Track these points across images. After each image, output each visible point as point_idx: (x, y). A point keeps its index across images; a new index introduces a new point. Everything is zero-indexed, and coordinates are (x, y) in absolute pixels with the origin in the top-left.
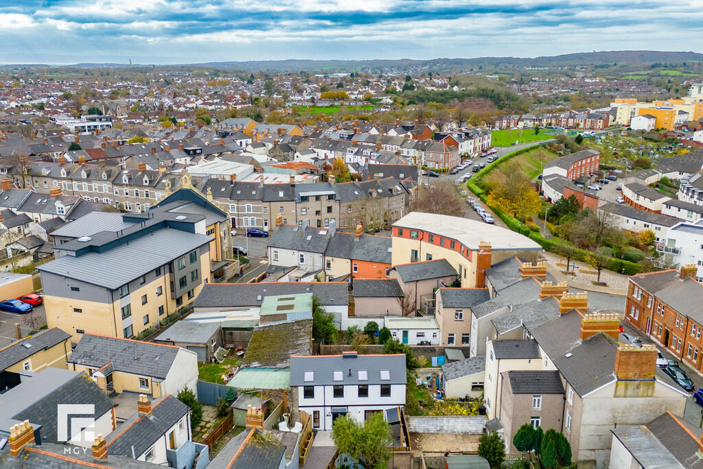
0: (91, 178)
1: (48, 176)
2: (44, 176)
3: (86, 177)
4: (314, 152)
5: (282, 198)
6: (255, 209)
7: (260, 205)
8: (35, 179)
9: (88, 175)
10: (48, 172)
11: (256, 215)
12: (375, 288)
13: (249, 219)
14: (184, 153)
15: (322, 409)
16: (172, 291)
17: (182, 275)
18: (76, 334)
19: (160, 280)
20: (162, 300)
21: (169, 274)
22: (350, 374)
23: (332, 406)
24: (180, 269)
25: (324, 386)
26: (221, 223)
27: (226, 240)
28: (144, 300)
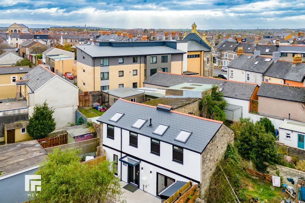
5: (267, 53)
10: (160, 38)
15: (119, 154)
16: (145, 76)
17: (154, 67)
18: (83, 85)
19: (136, 66)
20: (136, 79)
21: (144, 64)
22: (151, 125)
23: (128, 155)
24: (152, 63)
25: (121, 129)
26: (205, 52)
27: (209, 65)
28: (121, 74)
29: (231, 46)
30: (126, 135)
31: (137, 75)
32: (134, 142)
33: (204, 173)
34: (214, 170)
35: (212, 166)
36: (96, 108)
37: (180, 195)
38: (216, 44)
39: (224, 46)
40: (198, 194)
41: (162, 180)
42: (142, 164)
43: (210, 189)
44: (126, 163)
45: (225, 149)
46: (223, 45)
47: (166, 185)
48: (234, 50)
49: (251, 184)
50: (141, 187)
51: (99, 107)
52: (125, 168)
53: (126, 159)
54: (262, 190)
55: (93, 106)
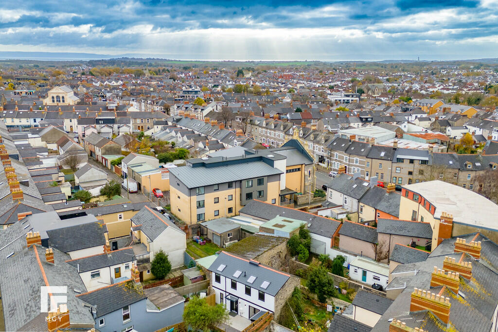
0: (276, 128)
1: (257, 125)
2: (256, 125)
3: (273, 128)
4: (467, 128)
5: (382, 157)
6: (361, 162)
7: (365, 160)
8: (252, 126)
9: (275, 127)
10: (259, 123)
11: (361, 167)
12: (358, 231)
13: (356, 169)
14: (359, 120)
15: (224, 293)
16: (241, 200)
17: (249, 191)
18: (179, 212)
19: (231, 191)
20: (231, 204)
21: (239, 188)
22: (245, 276)
23: (230, 294)
24: (248, 187)
25: (226, 277)
26: (306, 165)
27: (310, 178)
28: (216, 201)
29: (343, 145)
30: (229, 282)
31: (232, 200)
32: (234, 286)
33: (276, 307)
34: (283, 304)
35: (282, 302)
36: (196, 241)
37: (262, 319)
38: (326, 141)
39: (335, 144)
40: (273, 318)
41: (252, 310)
42: (240, 300)
43: (281, 315)
44: (229, 299)
45: (292, 290)
46: (334, 142)
47: (255, 313)
48: (346, 151)
49: (313, 310)
50: (239, 314)
51: (199, 240)
52: (229, 302)
53: (229, 297)
54: (319, 314)
55: (192, 238)
